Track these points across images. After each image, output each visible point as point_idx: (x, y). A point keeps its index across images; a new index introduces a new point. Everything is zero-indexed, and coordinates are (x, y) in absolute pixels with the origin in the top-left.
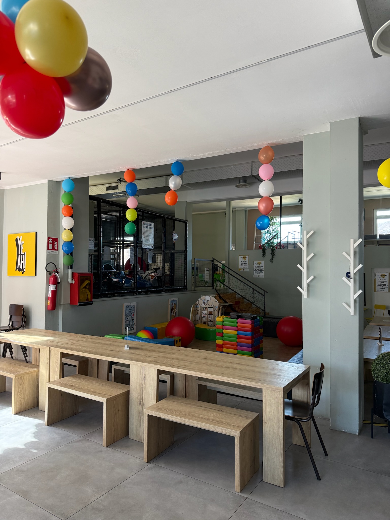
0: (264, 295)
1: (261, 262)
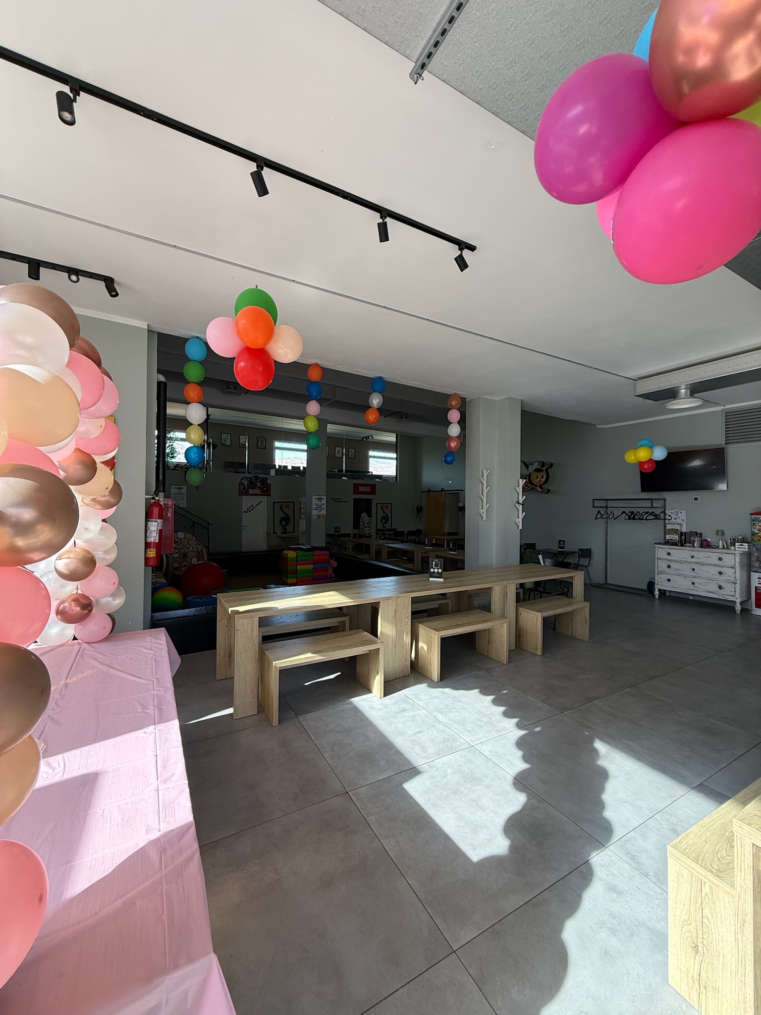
0: (208, 529)
1: (182, 487)
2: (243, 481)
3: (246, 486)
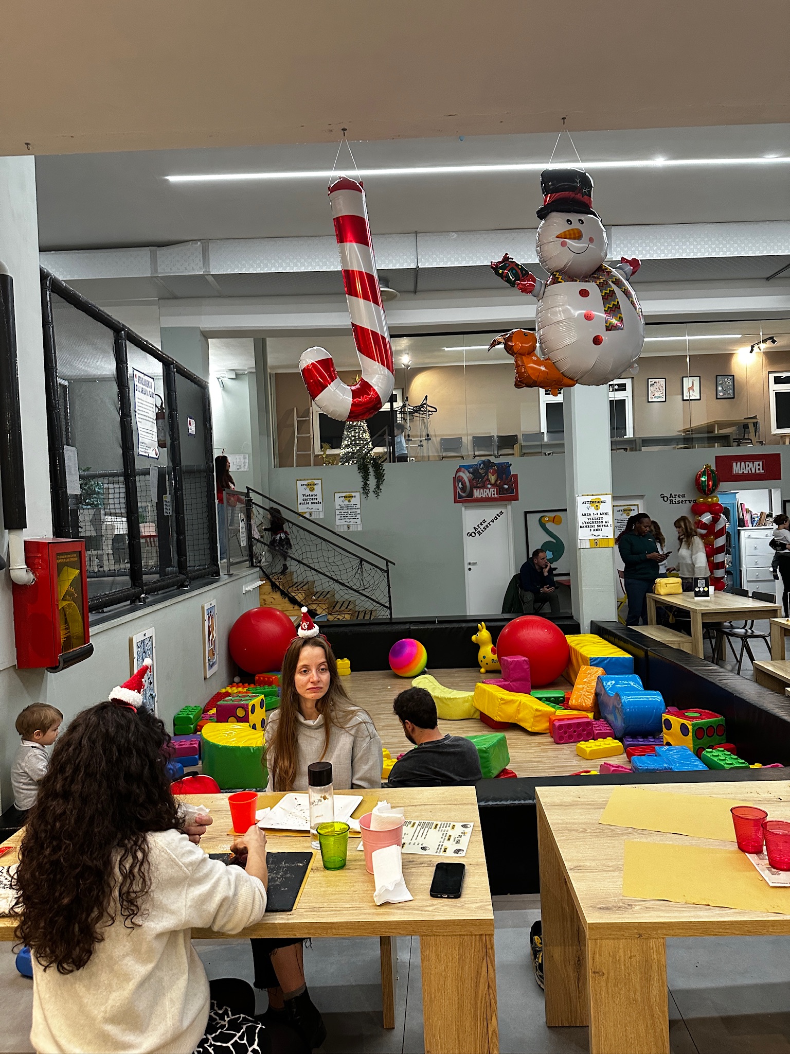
0: (387, 571)
2: (461, 474)
3: (468, 484)
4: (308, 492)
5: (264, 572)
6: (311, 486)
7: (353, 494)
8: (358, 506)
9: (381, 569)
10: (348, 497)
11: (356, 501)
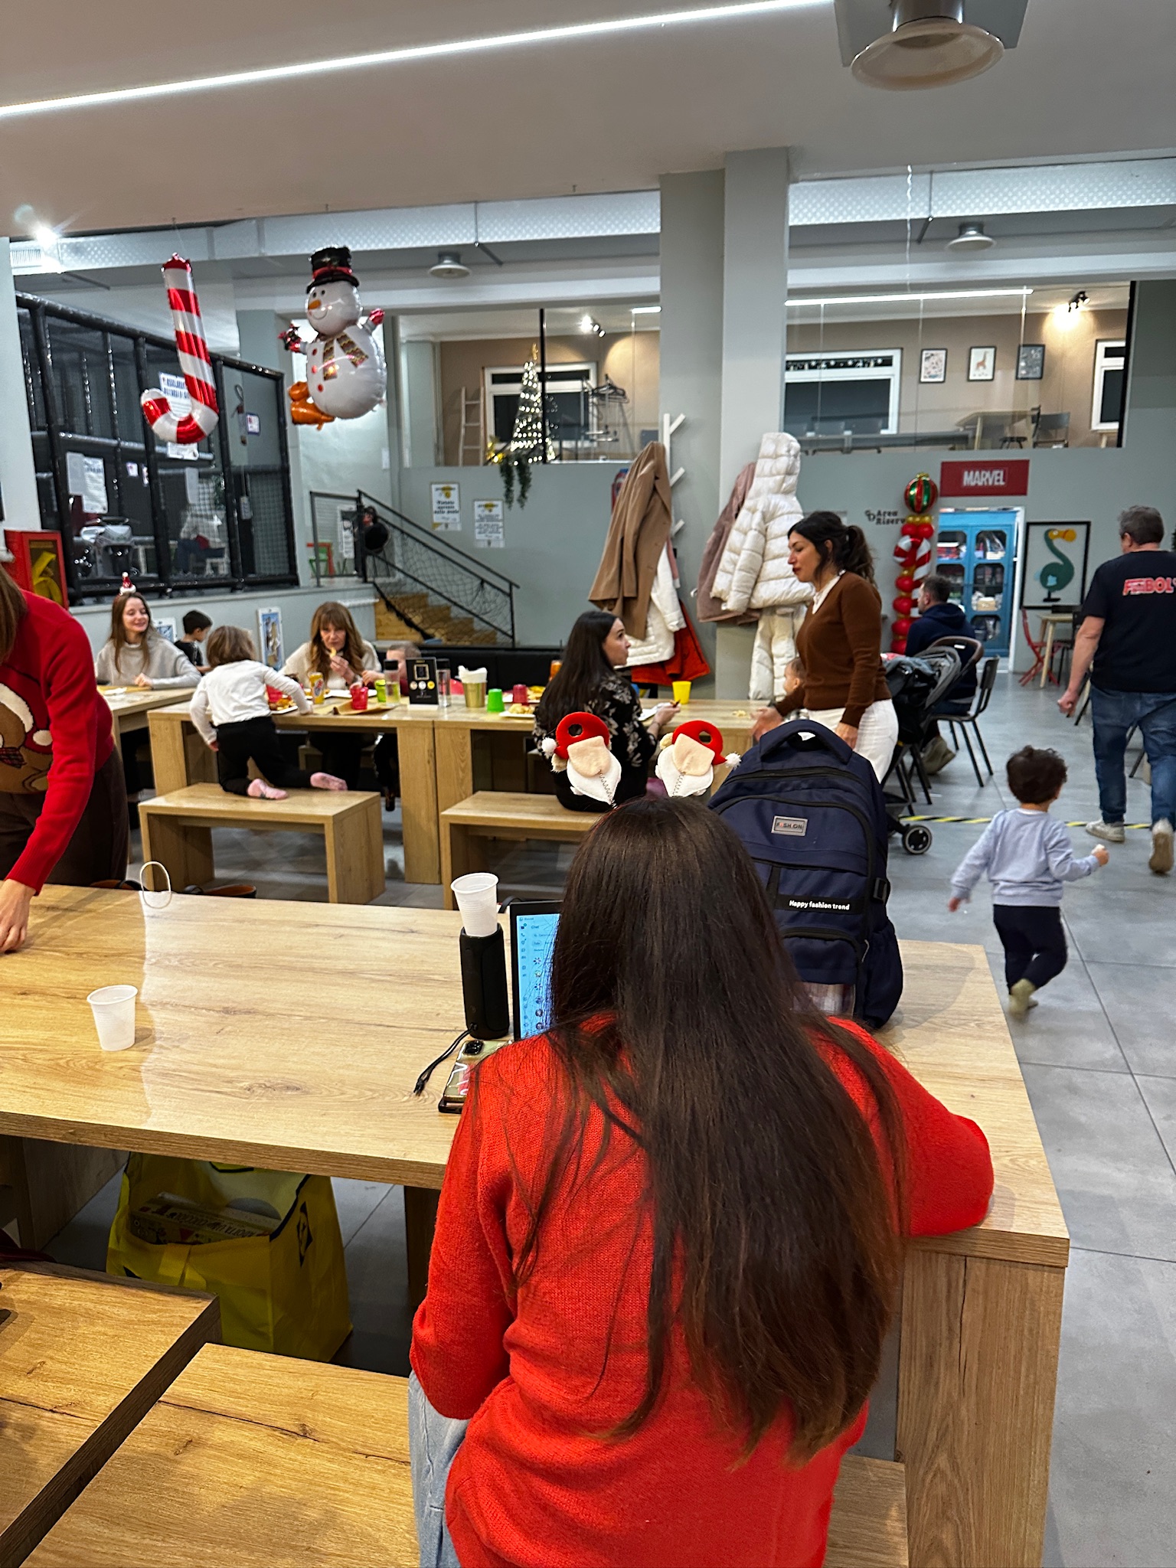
2: (621, 480)
4: (443, 499)
5: (378, 589)
6: (447, 491)
7: (495, 503)
8: (500, 517)
9: (503, 592)
10: (489, 507)
11: (498, 511)
